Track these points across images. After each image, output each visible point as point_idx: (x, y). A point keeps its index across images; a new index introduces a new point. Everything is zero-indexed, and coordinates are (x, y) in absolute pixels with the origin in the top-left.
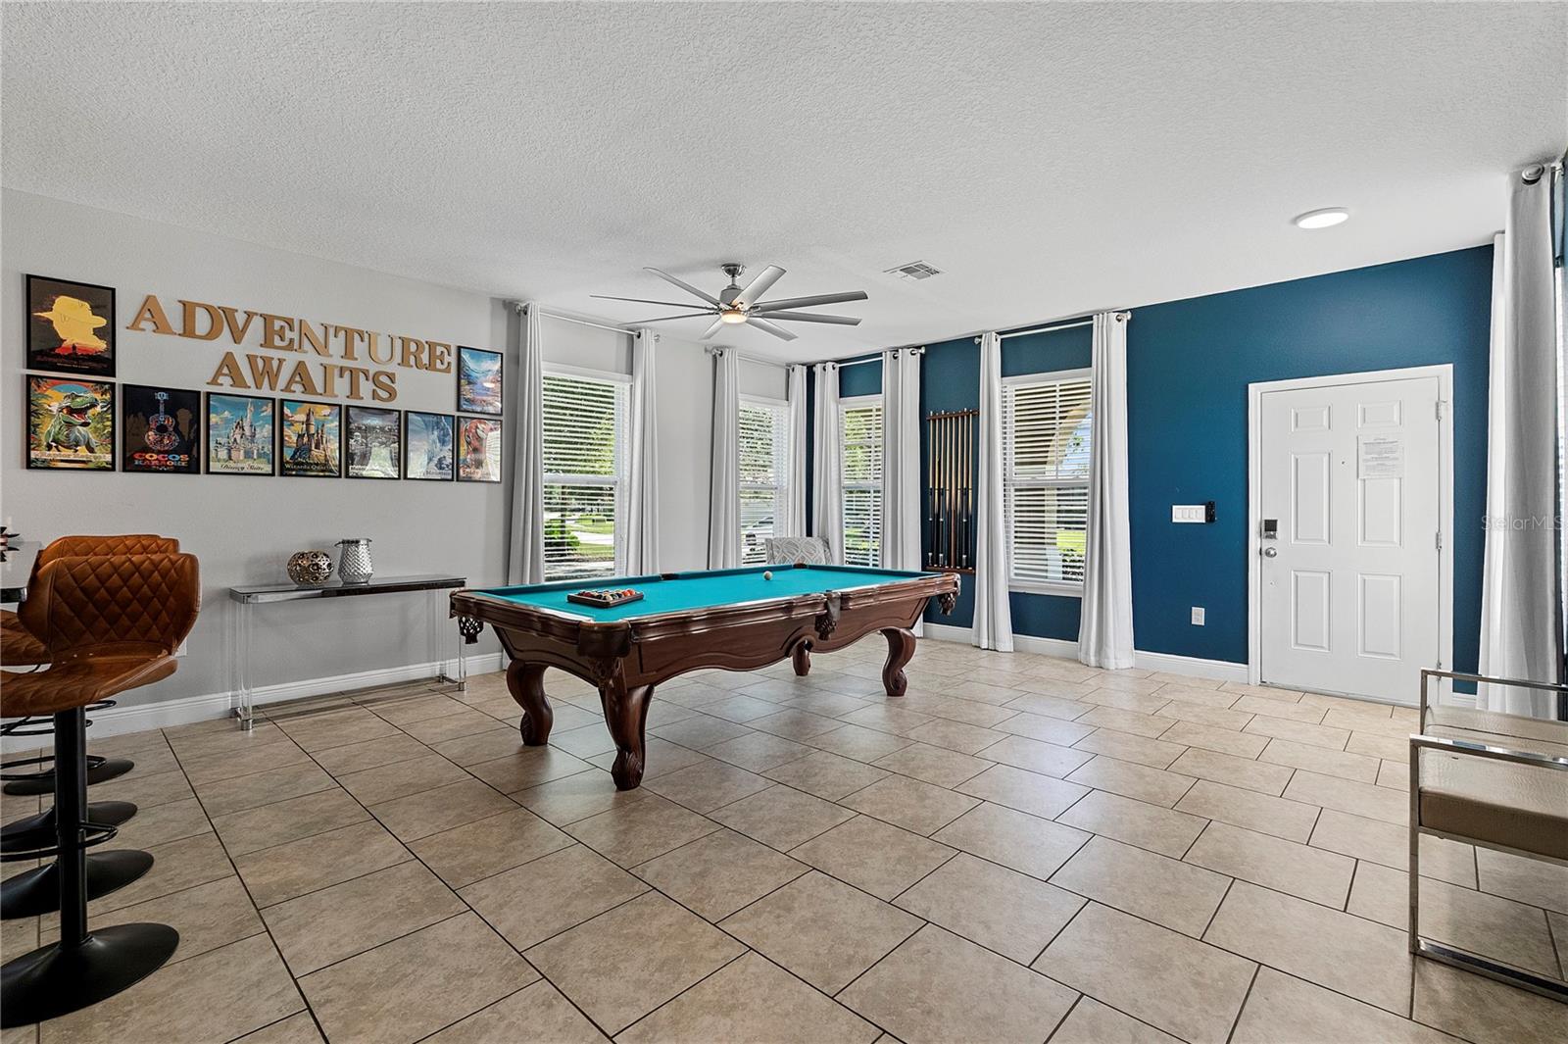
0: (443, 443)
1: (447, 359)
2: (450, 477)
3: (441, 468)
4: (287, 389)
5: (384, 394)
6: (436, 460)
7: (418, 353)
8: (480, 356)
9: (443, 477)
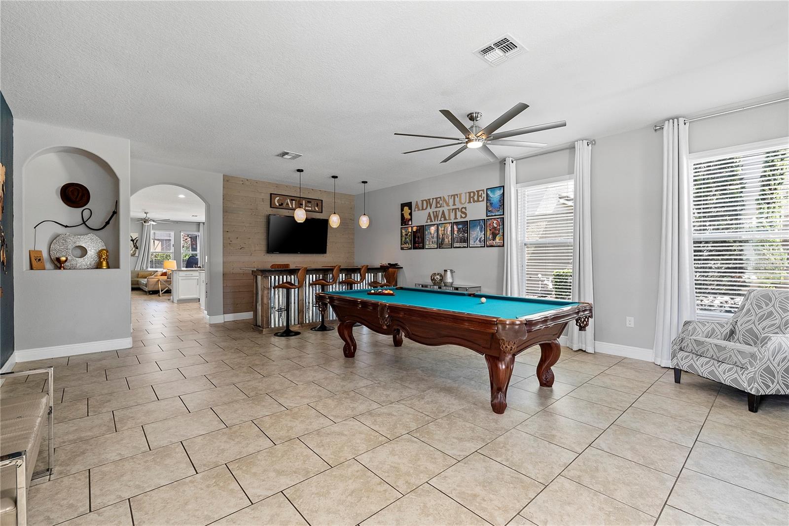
0: (481, 232)
1: (483, 195)
2: (483, 245)
3: (480, 242)
4: (440, 220)
5: (463, 216)
6: (479, 239)
7: (473, 197)
8: (494, 190)
9: (482, 245)
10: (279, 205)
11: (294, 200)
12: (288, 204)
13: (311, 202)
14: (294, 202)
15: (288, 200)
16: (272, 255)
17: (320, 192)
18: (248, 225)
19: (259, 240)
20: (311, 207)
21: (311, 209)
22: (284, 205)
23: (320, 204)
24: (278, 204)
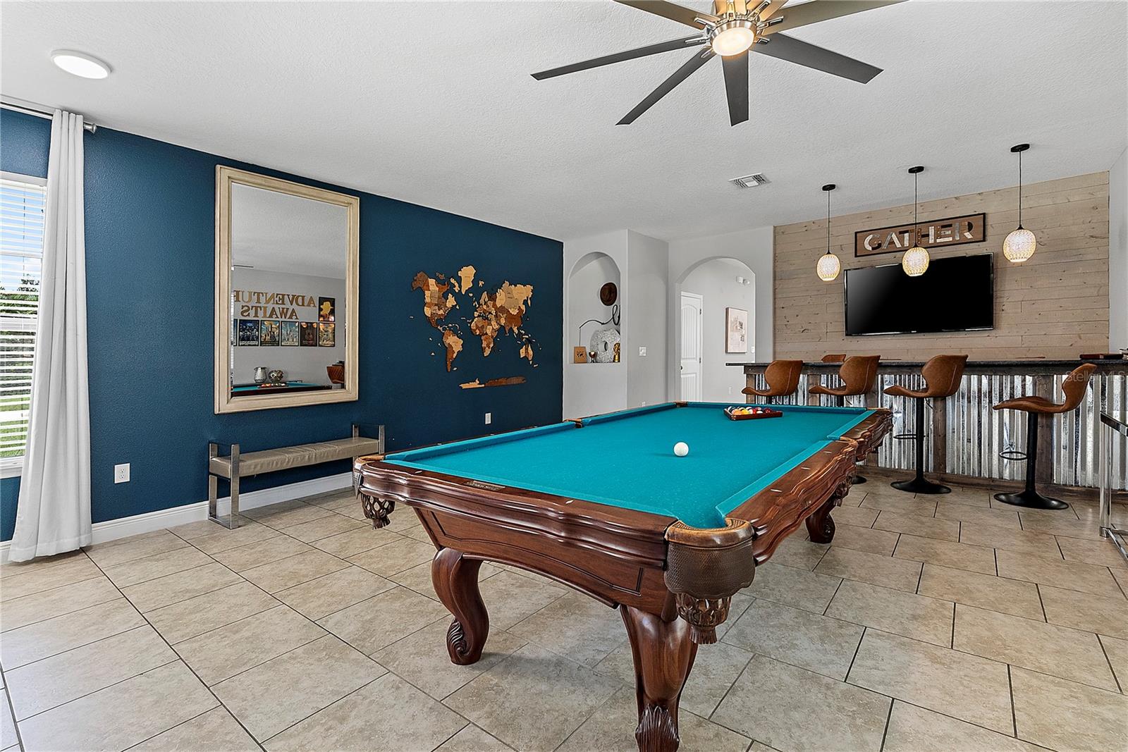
10: (873, 249)
11: (907, 232)
12: (892, 242)
13: (950, 226)
14: (906, 235)
15: (894, 236)
16: (859, 338)
17: (980, 197)
18: (816, 293)
19: (834, 316)
20: (952, 235)
21: (951, 239)
22: (884, 247)
23: (978, 223)
24: (870, 248)
